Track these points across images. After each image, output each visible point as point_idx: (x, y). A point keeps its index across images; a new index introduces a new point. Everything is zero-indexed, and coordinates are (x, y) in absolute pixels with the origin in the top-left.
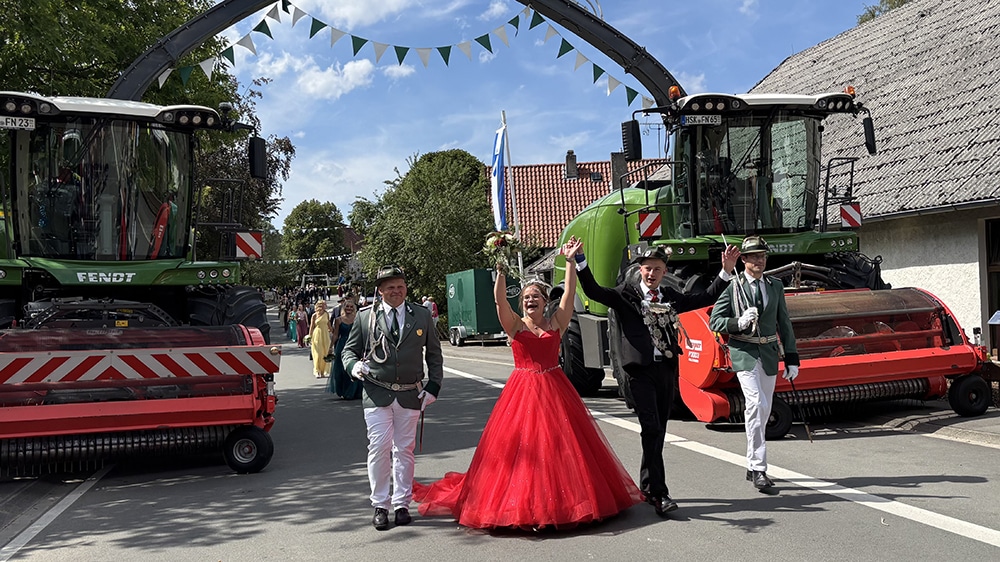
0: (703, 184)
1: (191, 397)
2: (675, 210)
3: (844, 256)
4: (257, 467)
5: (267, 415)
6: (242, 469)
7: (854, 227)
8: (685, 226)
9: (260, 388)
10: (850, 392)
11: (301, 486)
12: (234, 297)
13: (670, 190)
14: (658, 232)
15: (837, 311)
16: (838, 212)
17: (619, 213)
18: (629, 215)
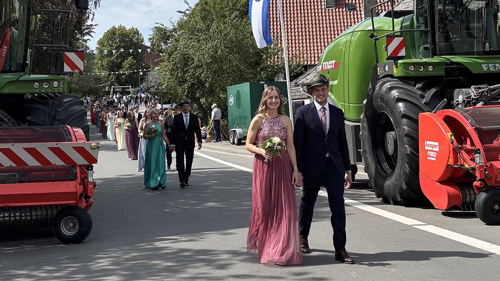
0: (440, 14)
1: (28, 182)
2: (417, 34)
4: (79, 239)
5: (87, 198)
6: (67, 241)
8: (426, 48)
9: (83, 176)
11: (114, 255)
12: (62, 104)
13: (413, 18)
14: (402, 53)
17: (370, 37)
18: (378, 39)
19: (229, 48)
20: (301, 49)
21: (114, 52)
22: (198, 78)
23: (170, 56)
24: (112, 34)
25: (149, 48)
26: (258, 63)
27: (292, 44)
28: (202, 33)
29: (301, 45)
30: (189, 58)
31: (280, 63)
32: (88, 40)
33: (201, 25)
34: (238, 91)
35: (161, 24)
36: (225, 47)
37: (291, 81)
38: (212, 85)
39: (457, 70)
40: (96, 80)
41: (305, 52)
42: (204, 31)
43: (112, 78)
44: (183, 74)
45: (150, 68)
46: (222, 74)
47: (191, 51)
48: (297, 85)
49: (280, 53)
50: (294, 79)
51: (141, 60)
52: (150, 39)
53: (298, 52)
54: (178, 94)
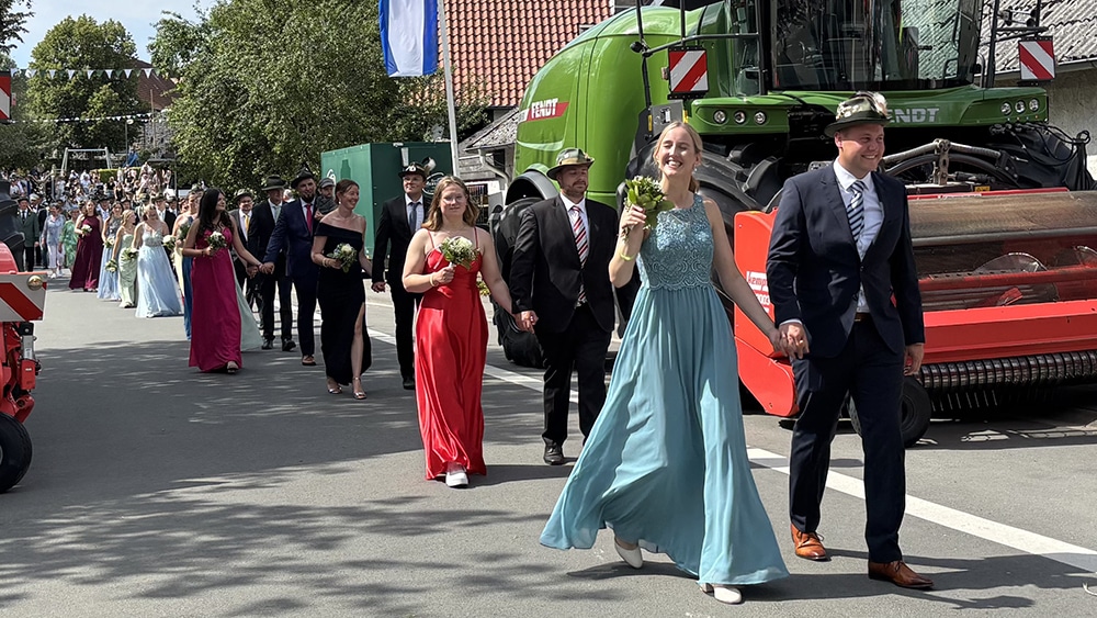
0: (780, 2)
2: (731, 45)
3: (1024, 130)
5: (21, 394)
7: (1043, 80)
8: (750, 75)
10: (1030, 367)
13: (723, 10)
14: (702, 84)
15: (1011, 225)
16: (1014, 53)
17: (634, 49)
18: (651, 54)
19: (325, 68)
20: (480, 72)
21: (71, 73)
22: (257, 132)
23: (195, 84)
24: (64, 35)
25: (148, 66)
26: (387, 103)
27: (461, 61)
28: (266, 35)
29: (480, 64)
30: (239, 89)
31: (435, 102)
32: (12, 46)
33: (264, 18)
34: (345, 162)
35: (174, 15)
36: (317, 67)
37: (459, 141)
38: (287, 149)
39: (813, 122)
40: (30, 135)
41: (489, 78)
42: (271, 31)
43: (66, 131)
44: (225, 125)
45: (149, 110)
46: (310, 126)
47: (242, 75)
48: (471, 150)
49: (435, 81)
50: (464, 138)
51: (131, 92)
52: (152, 47)
53: (473, 79)
54: (213, 167)
